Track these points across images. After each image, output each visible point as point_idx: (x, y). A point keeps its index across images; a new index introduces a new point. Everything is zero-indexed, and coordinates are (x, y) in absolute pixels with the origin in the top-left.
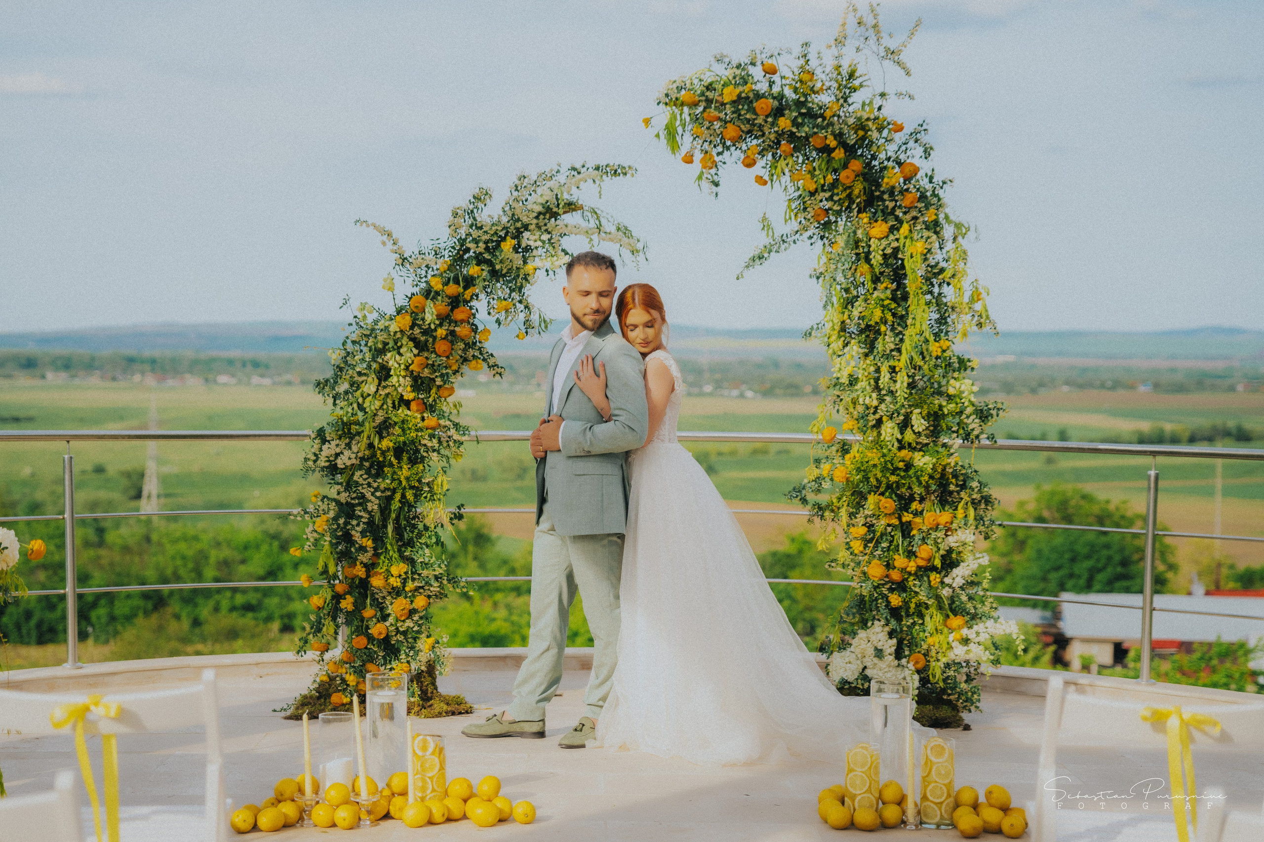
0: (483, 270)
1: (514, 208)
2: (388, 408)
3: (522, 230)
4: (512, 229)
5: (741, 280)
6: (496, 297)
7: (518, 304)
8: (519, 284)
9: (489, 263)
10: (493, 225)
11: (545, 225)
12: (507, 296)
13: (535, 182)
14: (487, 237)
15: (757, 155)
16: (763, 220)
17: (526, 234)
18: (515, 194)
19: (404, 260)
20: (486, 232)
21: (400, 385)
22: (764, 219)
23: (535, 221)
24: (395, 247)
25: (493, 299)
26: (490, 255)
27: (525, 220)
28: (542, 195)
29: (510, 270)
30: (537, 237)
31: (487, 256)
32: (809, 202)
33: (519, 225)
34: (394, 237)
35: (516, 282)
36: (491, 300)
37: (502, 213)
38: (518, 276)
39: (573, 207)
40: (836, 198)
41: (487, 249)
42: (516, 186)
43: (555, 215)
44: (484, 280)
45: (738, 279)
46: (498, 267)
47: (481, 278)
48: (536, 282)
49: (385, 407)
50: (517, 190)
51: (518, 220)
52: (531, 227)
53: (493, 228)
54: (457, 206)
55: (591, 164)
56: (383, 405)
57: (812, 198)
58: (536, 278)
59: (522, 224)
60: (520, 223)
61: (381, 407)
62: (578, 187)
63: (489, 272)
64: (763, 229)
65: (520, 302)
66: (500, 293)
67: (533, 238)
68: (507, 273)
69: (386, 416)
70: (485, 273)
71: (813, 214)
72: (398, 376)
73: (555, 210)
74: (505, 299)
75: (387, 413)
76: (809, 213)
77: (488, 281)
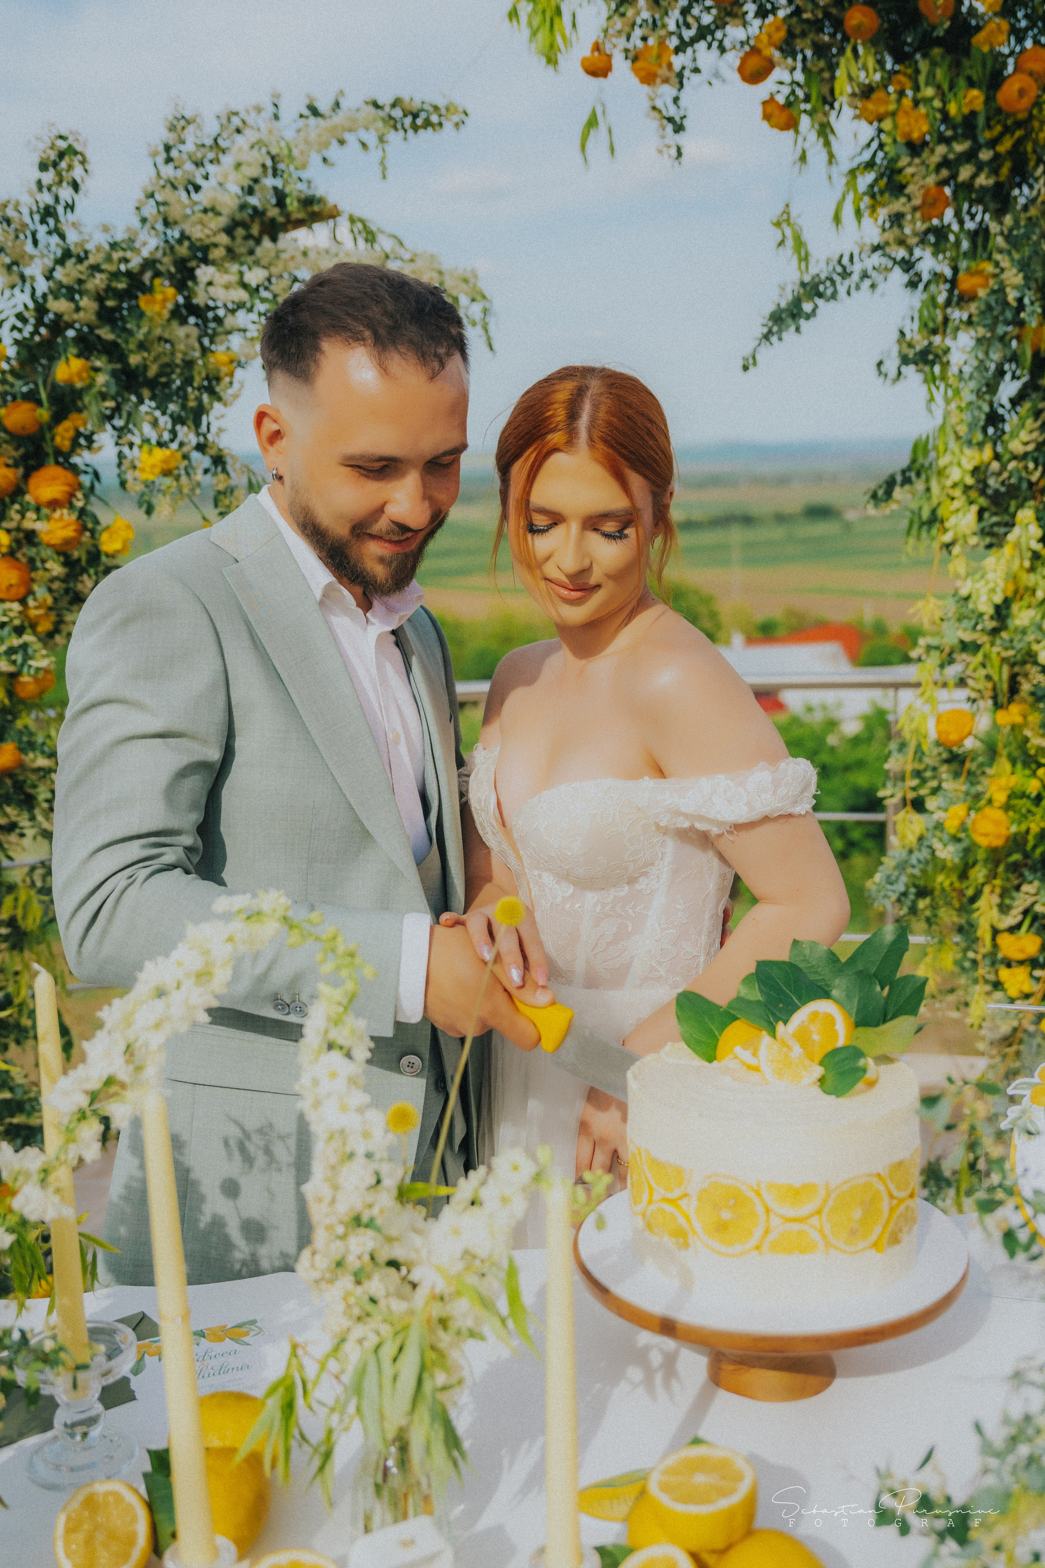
0: (97, 370)
1: (165, 204)
3: (193, 264)
4: (167, 264)
5: (752, 369)
6: (137, 440)
7: (195, 455)
8: (192, 404)
9: (113, 351)
10: (114, 246)
11: (251, 252)
12: (166, 436)
13: (216, 140)
14: (98, 281)
15: (772, 53)
16: (778, 224)
17: (204, 273)
18: (168, 171)
20: (96, 268)
22: (783, 220)
23: (223, 239)
25: (131, 445)
26: (113, 331)
27: (197, 233)
28: (238, 165)
29: (167, 369)
30: (234, 278)
31: (106, 334)
32: (909, 171)
33: (183, 250)
35: (185, 398)
36: (126, 450)
37: (137, 224)
38: (188, 381)
39: (316, 208)
40: (983, 155)
41: (106, 316)
42: (168, 148)
43: (273, 230)
44: (104, 397)
45: (746, 368)
46: (134, 360)
47: (94, 390)
48: (236, 396)
50: (169, 160)
51: (184, 237)
52: (217, 254)
53: (116, 255)
55: (352, 101)
57: (917, 161)
58: (236, 385)
59: (193, 247)
60: (186, 243)
62: (325, 160)
63: (114, 374)
64: (781, 243)
65: (201, 448)
66: (147, 429)
67: (221, 279)
68: (159, 375)
70: (101, 379)
71: (917, 202)
73: (273, 212)
74: (161, 444)
76: (909, 199)
77: (114, 398)
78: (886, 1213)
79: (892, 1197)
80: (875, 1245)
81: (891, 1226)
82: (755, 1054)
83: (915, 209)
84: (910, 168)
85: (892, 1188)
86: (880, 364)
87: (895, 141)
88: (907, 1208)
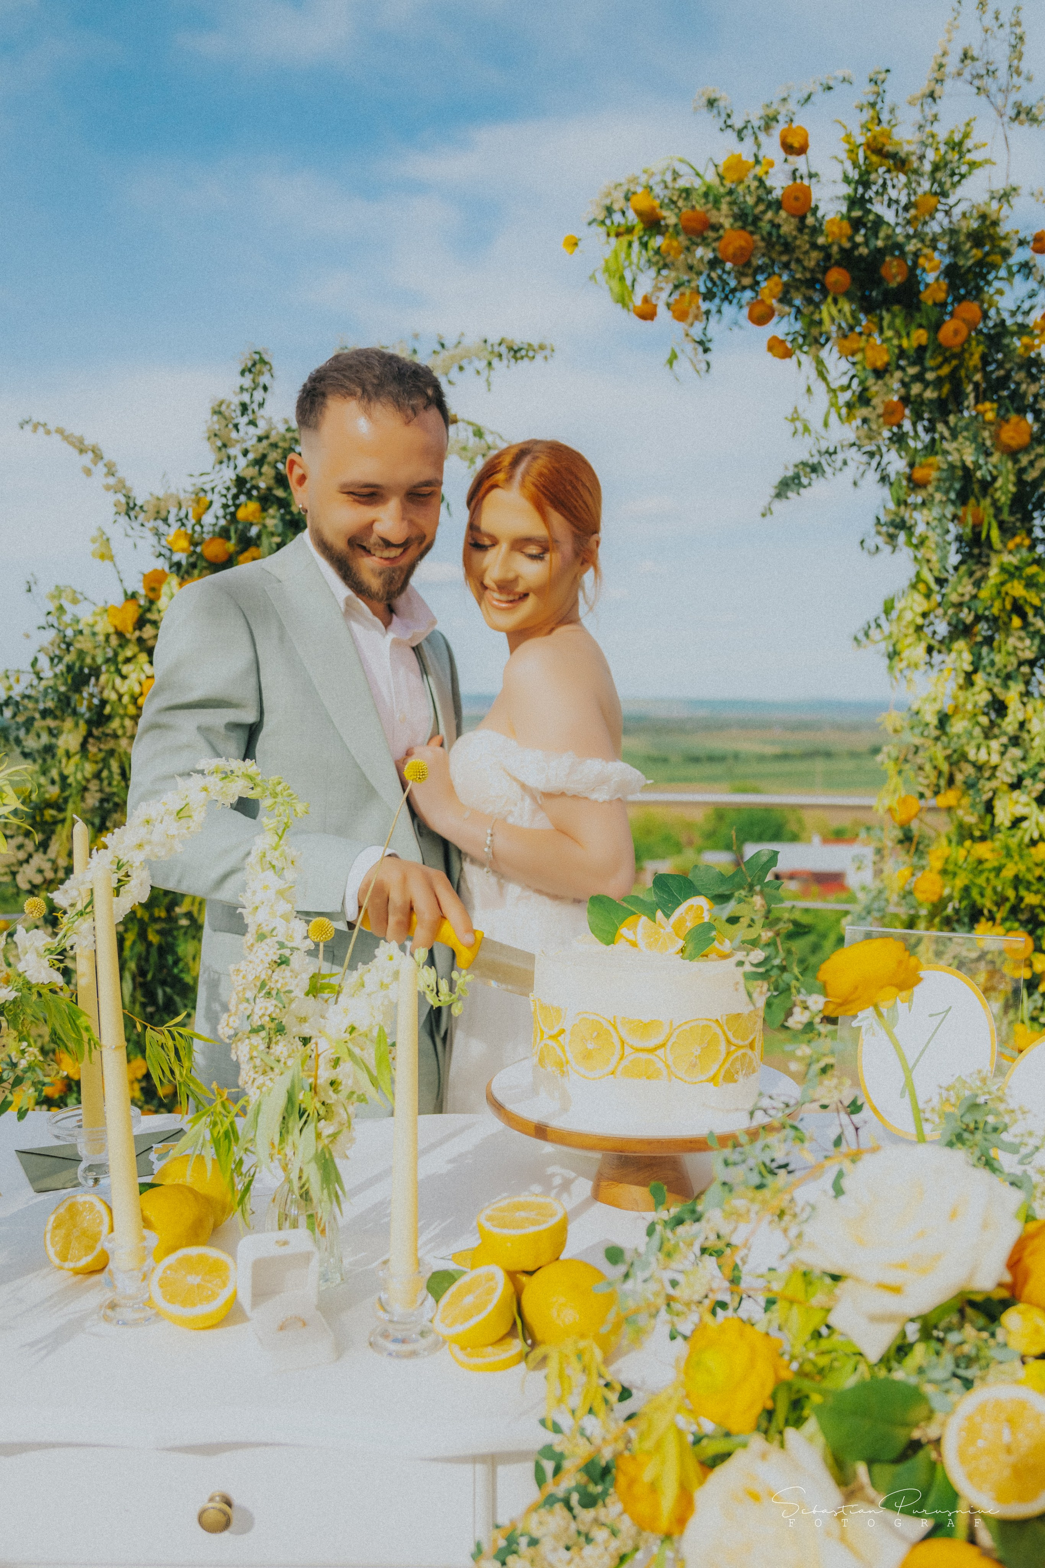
2: (111, 777)
15: (774, 303)
16: (792, 419)
19: (130, 509)
21: (124, 734)
22: (795, 417)
24: (111, 481)
32: (876, 389)
34: (105, 460)
40: (930, 376)
44: (273, 534)
45: (765, 515)
49: (105, 774)
54: (221, 396)
55: (470, 340)
56: (100, 772)
57: (882, 382)
61: (97, 775)
69: (108, 790)
71: (880, 410)
72: (122, 717)
75: (110, 784)
76: (874, 408)
77: (279, 535)
78: (722, 1056)
79: (729, 1042)
80: (713, 1079)
81: (727, 1065)
82: (635, 933)
83: (879, 416)
84: (875, 386)
85: (730, 1035)
86: (862, 542)
87: (864, 368)
88: (744, 1055)
